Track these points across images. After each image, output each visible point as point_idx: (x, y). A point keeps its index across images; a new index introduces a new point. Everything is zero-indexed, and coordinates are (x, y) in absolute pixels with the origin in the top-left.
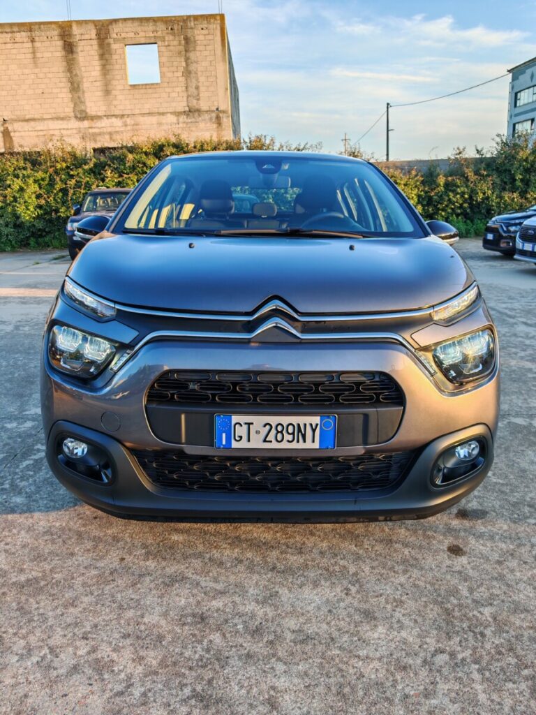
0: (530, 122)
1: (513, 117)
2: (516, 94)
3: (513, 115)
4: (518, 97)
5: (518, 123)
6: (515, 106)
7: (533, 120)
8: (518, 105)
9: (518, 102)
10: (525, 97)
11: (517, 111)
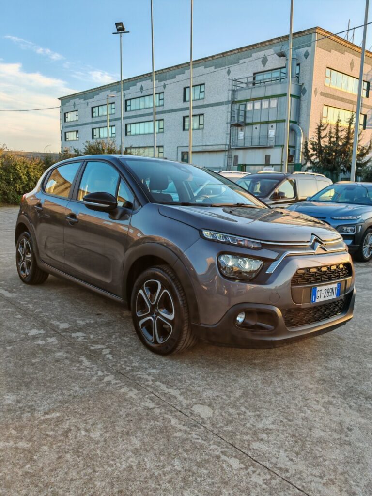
0: (75, 133)
1: (64, 128)
2: (65, 114)
3: (64, 127)
4: (67, 116)
5: (68, 132)
6: (65, 121)
7: (77, 132)
8: (67, 121)
9: (67, 119)
10: (71, 117)
11: (67, 124)
